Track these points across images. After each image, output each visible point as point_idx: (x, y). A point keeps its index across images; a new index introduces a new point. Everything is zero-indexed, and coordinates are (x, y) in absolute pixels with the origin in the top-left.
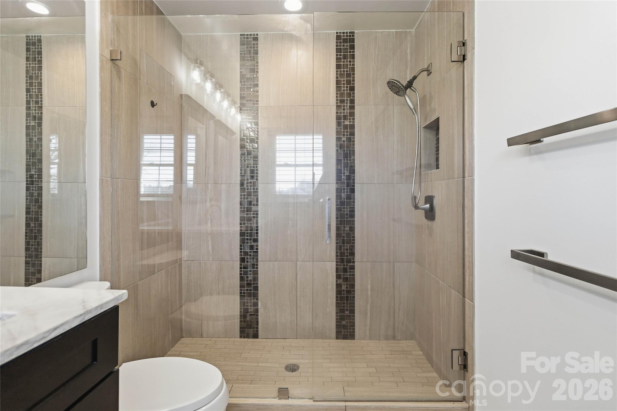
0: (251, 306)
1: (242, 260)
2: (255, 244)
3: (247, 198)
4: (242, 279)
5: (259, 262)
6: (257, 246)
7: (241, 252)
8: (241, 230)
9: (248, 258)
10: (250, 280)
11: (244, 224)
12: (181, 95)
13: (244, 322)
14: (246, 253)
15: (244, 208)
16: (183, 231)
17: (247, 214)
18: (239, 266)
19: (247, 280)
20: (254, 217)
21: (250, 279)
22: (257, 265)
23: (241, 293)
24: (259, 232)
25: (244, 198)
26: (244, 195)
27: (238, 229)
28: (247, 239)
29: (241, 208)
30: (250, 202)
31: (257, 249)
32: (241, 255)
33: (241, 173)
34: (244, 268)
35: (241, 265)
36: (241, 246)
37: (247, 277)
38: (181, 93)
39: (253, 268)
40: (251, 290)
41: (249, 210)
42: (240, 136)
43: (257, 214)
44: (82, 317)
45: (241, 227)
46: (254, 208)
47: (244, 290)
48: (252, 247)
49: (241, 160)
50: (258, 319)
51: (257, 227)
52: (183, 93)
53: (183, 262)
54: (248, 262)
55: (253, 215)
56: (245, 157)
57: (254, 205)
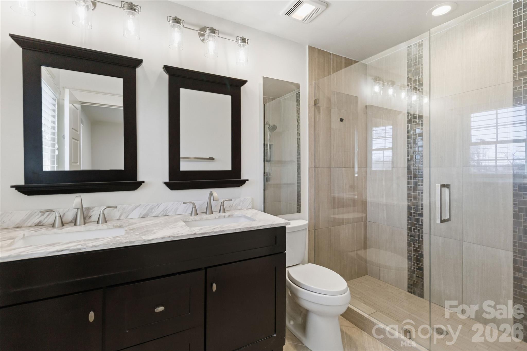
0: (417, 269)
1: (410, 229)
2: (420, 218)
3: (413, 179)
4: (409, 245)
5: (424, 234)
6: (422, 220)
7: (408, 223)
8: (408, 205)
9: (414, 229)
10: (416, 248)
11: (411, 200)
12: (366, 106)
13: (412, 280)
14: (413, 224)
15: (411, 187)
16: (368, 201)
17: (414, 192)
18: (407, 234)
19: (414, 247)
20: (419, 195)
21: (416, 246)
22: (422, 236)
23: (408, 256)
24: (424, 208)
25: (411, 179)
26: (411, 177)
27: (406, 203)
28: (414, 213)
29: (408, 187)
30: (416, 182)
31: (422, 222)
32: (408, 225)
33: (408, 159)
34: (411, 236)
35: (408, 233)
36: (408, 217)
37: (414, 244)
38: (366, 105)
39: (419, 237)
40: (417, 256)
41: (415, 189)
42: (408, 129)
43: (422, 193)
44: (270, 226)
45: (408, 202)
46: (419, 187)
47: (411, 254)
48: (417, 220)
49: (408, 148)
50: (423, 282)
51: (422, 204)
52: (367, 104)
53: (368, 222)
54: (414, 232)
55: (418, 193)
56: (411, 146)
57: (419, 185)
